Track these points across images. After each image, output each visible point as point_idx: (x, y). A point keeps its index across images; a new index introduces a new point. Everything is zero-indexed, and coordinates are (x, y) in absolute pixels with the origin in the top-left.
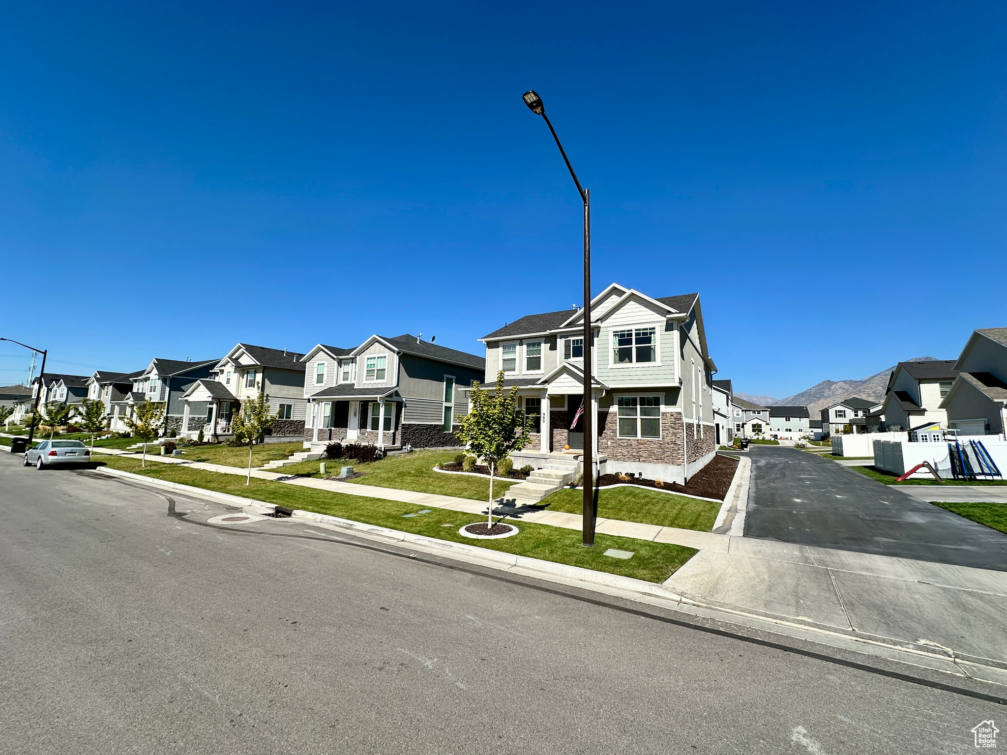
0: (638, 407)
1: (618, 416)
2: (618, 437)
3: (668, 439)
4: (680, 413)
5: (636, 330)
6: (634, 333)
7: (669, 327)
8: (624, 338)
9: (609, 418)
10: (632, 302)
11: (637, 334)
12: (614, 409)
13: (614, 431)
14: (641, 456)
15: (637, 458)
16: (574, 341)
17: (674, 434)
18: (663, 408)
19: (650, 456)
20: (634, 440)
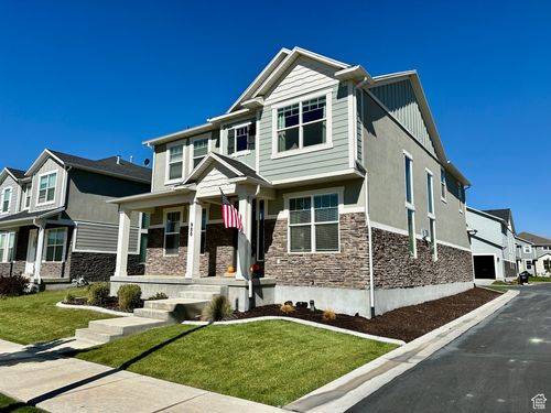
0: (312, 209)
1: (289, 224)
2: (289, 252)
3: (348, 252)
4: (363, 214)
5: (304, 103)
6: (301, 108)
7: (342, 93)
8: (290, 116)
9: (277, 228)
10: (298, 67)
11: (304, 109)
12: (284, 215)
13: (284, 245)
14: (315, 277)
15: (310, 281)
16: (238, 130)
17: (356, 244)
18: (342, 209)
19: (327, 278)
20: (307, 255)
